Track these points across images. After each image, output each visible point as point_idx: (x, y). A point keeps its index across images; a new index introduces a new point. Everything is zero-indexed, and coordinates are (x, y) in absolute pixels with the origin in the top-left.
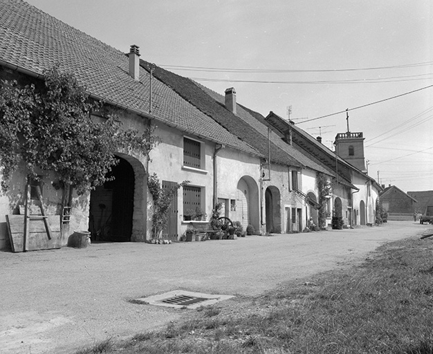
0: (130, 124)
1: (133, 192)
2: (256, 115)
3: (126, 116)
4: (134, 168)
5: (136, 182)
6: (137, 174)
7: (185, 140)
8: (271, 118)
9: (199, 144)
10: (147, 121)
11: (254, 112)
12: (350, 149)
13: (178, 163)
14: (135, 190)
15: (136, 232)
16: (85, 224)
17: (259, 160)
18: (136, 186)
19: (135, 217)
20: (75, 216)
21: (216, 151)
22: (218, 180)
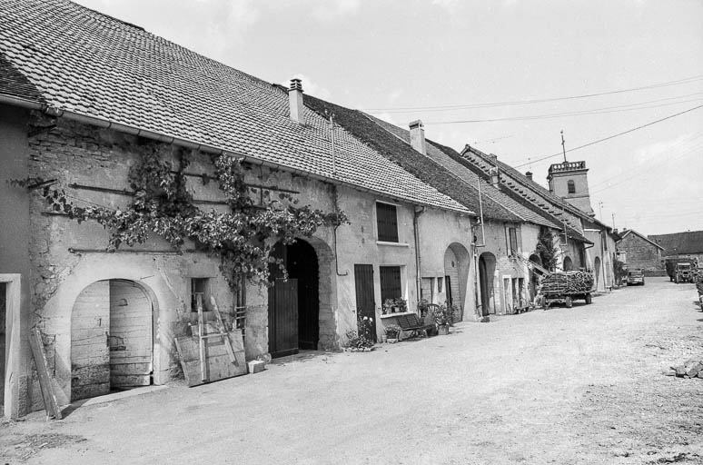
0: (310, 193)
1: (317, 283)
2: (448, 151)
3: (305, 184)
4: (317, 250)
5: (320, 269)
6: (321, 259)
7: (379, 205)
8: (467, 154)
9: (394, 209)
10: (331, 188)
11: (446, 147)
12: (569, 185)
13: (371, 238)
14: (319, 280)
15: (325, 338)
16: (264, 336)
17: (468, 220)
18: (320, 275)
19: (321, 317)
20: (252, 327)
21: (416, 215)
22: (422, 253)
